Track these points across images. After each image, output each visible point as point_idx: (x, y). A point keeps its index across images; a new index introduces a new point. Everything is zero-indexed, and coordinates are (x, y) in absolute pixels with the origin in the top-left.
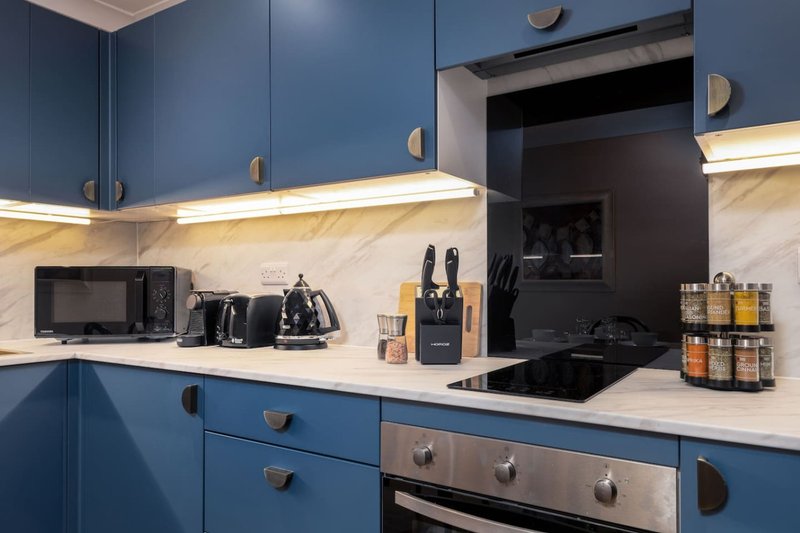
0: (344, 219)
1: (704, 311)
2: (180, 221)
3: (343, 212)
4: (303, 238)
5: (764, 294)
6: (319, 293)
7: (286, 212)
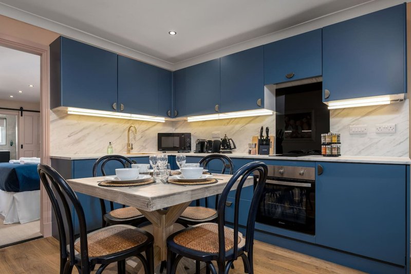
0: (236, 120)
1: (325, 140)
2: (188, 121)
3: (236, 118)
4: (224, 125)
5: (338, 136)
6: (231, 139)
7: (220, 118)
